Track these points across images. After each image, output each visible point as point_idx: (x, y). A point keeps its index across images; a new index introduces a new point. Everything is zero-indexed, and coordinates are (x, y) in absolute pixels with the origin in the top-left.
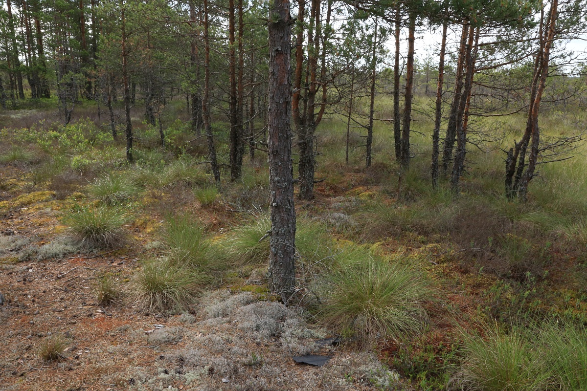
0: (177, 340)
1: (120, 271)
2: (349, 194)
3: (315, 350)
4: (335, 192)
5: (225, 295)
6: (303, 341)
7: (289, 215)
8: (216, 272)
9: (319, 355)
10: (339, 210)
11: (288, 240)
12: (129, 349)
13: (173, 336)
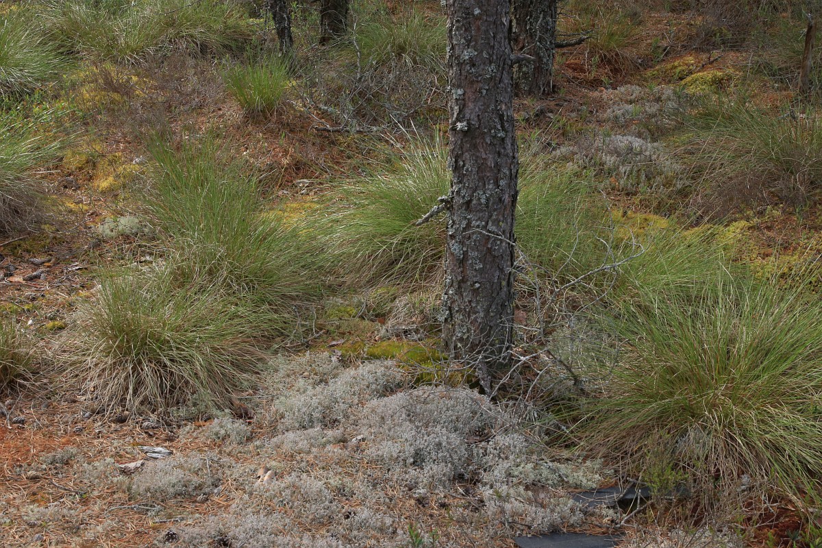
0: (207, 490)
1: (34, 299)
2: (654, 78)
3: (573, 520)
4: (616, 71)
5: (326, 368)
6: (542, 496)
7: (499, 154)
8: (298, 303)
9: (582, 534)
10: (627, 126)
11: (496, 222)
12: (78, 513)
13: (196, 480)
